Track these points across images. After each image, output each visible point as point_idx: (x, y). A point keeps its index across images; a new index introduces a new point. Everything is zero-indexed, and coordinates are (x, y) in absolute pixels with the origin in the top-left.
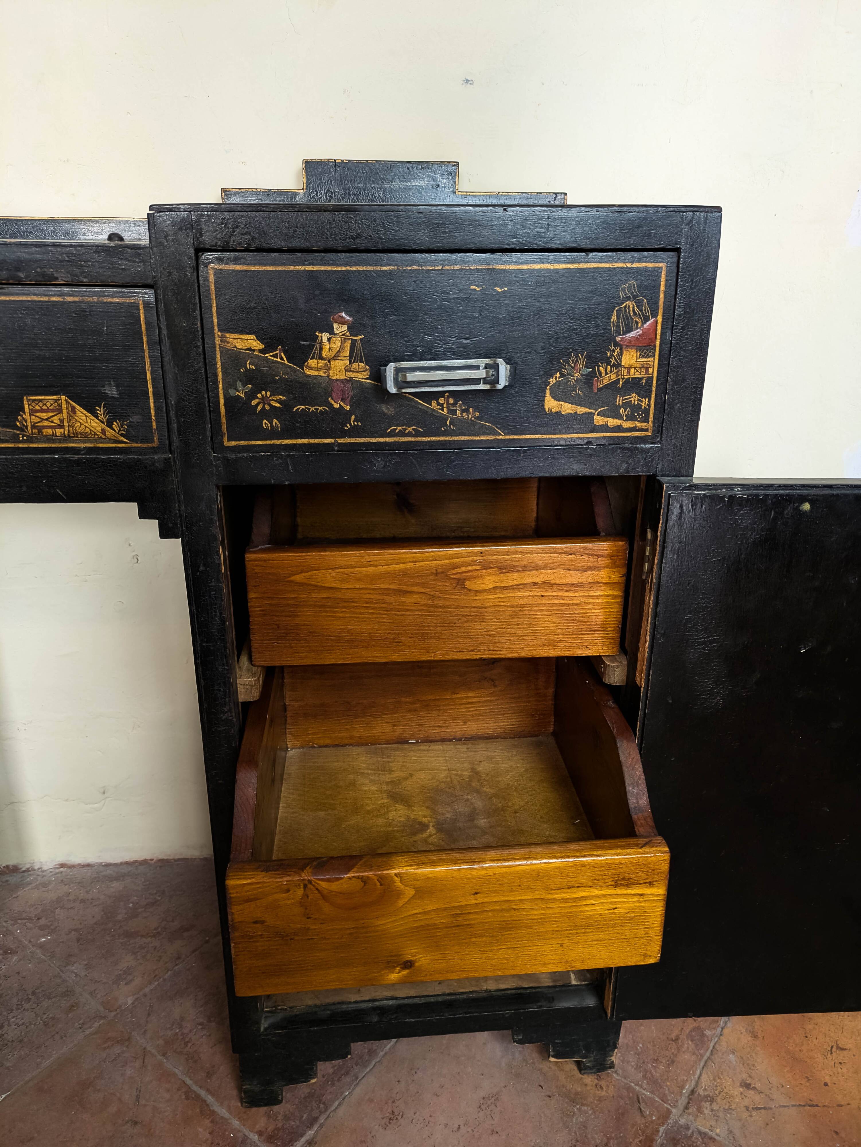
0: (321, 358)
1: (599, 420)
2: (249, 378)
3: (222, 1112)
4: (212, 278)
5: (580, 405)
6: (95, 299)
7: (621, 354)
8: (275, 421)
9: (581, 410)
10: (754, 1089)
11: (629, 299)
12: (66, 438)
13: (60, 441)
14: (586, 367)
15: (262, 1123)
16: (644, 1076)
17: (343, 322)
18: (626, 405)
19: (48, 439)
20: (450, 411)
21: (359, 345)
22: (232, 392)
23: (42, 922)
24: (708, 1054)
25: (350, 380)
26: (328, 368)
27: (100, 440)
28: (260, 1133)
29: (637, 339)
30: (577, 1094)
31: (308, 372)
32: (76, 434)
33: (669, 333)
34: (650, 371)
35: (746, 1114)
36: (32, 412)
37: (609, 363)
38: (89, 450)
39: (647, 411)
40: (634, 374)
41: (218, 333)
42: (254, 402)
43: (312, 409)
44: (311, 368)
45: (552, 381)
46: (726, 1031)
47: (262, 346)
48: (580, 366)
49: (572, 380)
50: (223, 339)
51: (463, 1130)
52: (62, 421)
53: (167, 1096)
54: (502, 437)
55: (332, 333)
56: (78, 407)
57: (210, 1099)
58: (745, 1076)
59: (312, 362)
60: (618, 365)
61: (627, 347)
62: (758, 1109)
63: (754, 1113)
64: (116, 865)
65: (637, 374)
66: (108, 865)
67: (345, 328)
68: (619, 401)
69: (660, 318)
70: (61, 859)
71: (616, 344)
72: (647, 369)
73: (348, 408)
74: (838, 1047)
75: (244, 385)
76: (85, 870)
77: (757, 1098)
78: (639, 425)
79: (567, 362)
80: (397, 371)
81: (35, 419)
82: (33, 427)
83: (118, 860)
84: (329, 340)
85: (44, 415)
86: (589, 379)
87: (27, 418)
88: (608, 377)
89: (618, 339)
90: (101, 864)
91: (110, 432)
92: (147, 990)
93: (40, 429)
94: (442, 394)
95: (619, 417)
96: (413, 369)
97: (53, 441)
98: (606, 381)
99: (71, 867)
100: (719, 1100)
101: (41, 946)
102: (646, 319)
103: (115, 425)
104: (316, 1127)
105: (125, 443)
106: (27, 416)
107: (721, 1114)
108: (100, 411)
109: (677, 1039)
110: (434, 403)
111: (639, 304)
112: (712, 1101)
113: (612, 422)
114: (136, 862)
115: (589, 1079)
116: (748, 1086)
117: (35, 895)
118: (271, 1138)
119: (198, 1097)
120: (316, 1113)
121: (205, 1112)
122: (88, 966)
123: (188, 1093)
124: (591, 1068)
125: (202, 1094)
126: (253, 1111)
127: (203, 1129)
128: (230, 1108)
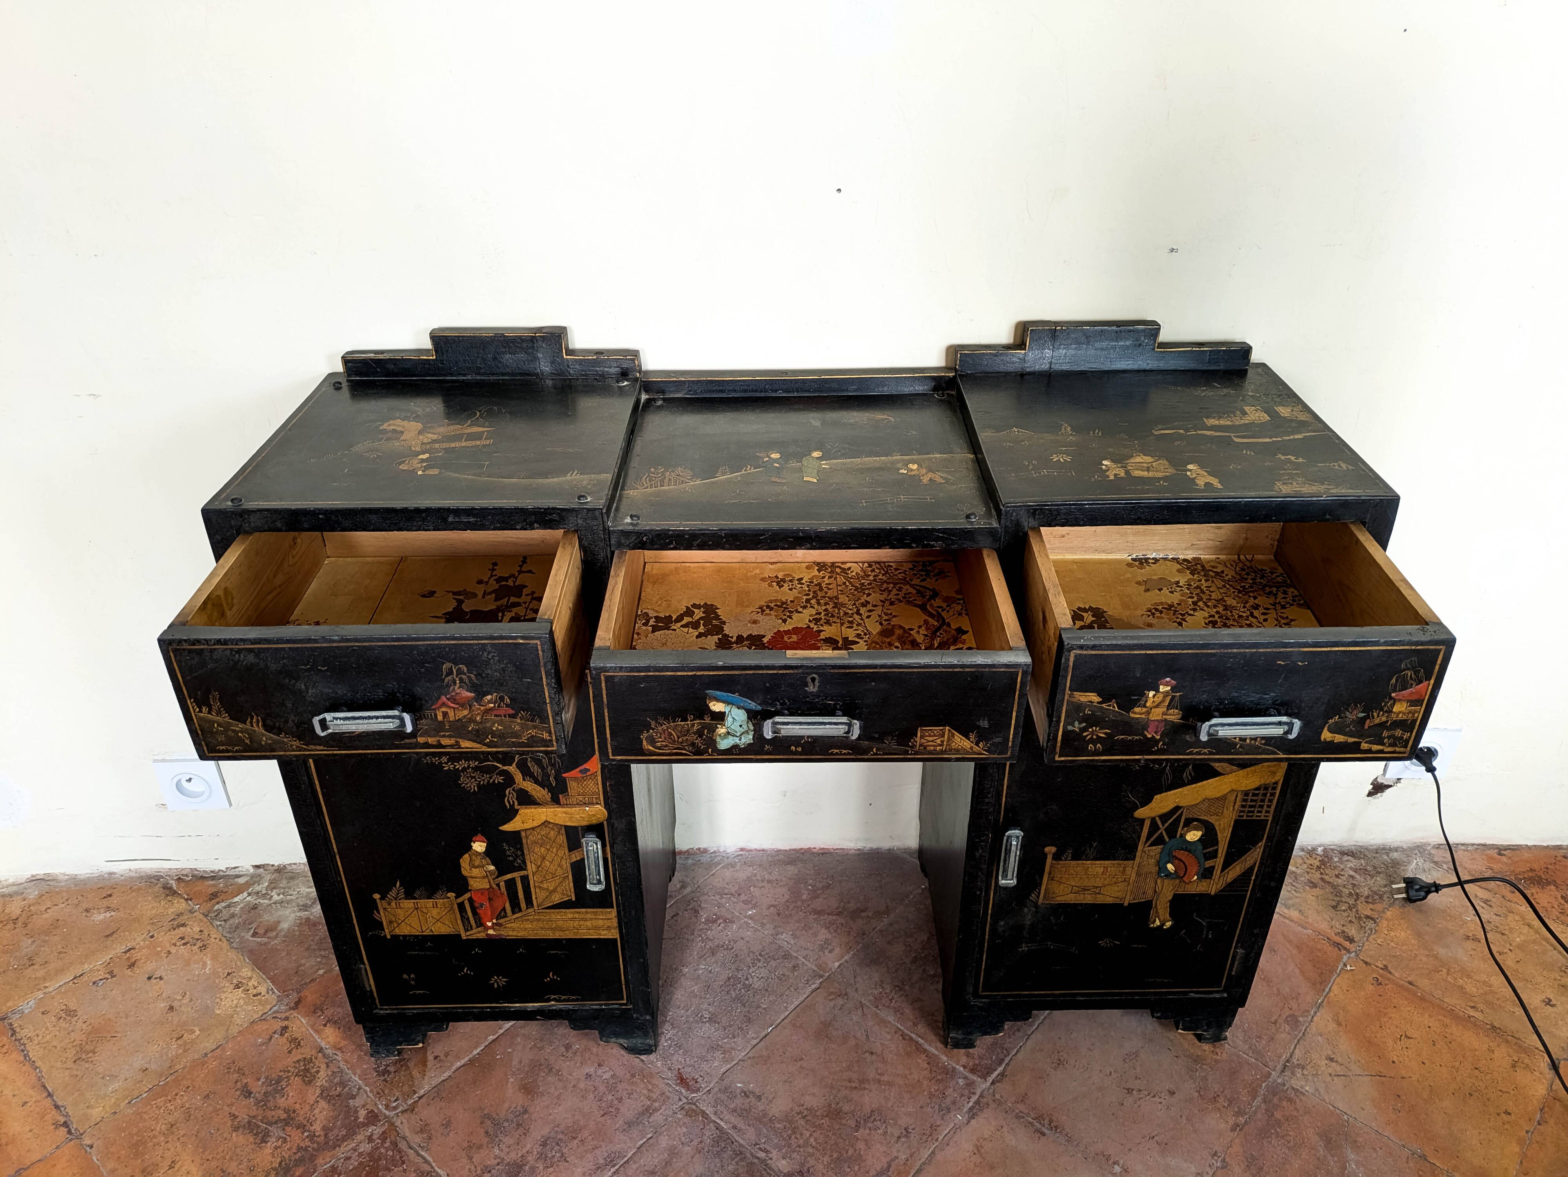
0: (1144, 708)
1: (1365, 746)
2: (1085, 719)
3: (932, 1050)
7: (1394, 704)
8: (1098, 745)
9: (1352, 740)
10: (1337, 1061)
11: (1408, 670)
13: (938, 754)
14: (1363, 712)
16: (1250, 1048)
17: (1168, 686)
18: (1390, 736)
19: (930, 753)
21: (1177, 699)
22: (1069, 728)
24: (1300, 1035)
25: (1164, 721)
26: (1148, 713)
27: (968, 753)
29: (1410, 695)
30: (1196, 1057)
31: (1132, 715)
32: (951, 750)
34: (1416, 715)
35: (1329, 1079)
36: (923, 734)
37: (1382, 710)
39: (1406, 740)
40: (1401, 716)
41: (1068, 692)
42: (1085, 734)
43: (1130, 738)
44: (1135, 713)
45: (1331, 721)
46: (1316, 1017)
47: (1101, 700)
48: (1357, 712)
49: (1348, 721)
50: (1071, 696)
52: (942, 742)
53: (889, 1036)
55: (1158, 691)
56: (956, 734)
57: (920, 1041)
58: (1329, 1052)
59: (1136, 710)
60: (1390, 711)
61: (1401, 701)
62: (1339, 1075)
63: (1335, 1078)
65: (1404, 717)
67: (1169, 688)
68: (1385, 734)
69: (1432, 683)
70: (742, 845)
71: (1391, 698)
72: (1414, 714)
73: (1158, 737)
75: (1080, 724)
77: (1338, 1068)
78: (1398, 749)
79: (1347, 709)
81: (923, 741)
82: (920, 745)
84: (1154, 696)
85: (931, 739)
86: (1362, 721)
88: (1379, 719)
89: (1394, 695)
91: (976, 748)
93: (925, 748)
95: (1382, 744)
97: (933, 754)
98: (1377, 721)
100: (1308, 1067)
102: (1421, 683)
103: (981, 745)
105: (985, 754)
106: (917, 740)
107: (1310, 1078)
108: (972, 736)
109: (1275, 1022)
111: (1416, 672)
112: (1303, 1068)
113: (1376, 747)
115: (1206, 1047)
116: (1332, 1060)
117: (728, 873)
118: (973, 1071)
119: (911, 1038)
120: (1001, 1056)
121: (919, 1049)
122: (794, 936)
123: (903, 1035)
124: (1208, 1039)
125: (914, 1036)
126: (955, 1050)
127: (922, 1061)
128: (937, 1049)
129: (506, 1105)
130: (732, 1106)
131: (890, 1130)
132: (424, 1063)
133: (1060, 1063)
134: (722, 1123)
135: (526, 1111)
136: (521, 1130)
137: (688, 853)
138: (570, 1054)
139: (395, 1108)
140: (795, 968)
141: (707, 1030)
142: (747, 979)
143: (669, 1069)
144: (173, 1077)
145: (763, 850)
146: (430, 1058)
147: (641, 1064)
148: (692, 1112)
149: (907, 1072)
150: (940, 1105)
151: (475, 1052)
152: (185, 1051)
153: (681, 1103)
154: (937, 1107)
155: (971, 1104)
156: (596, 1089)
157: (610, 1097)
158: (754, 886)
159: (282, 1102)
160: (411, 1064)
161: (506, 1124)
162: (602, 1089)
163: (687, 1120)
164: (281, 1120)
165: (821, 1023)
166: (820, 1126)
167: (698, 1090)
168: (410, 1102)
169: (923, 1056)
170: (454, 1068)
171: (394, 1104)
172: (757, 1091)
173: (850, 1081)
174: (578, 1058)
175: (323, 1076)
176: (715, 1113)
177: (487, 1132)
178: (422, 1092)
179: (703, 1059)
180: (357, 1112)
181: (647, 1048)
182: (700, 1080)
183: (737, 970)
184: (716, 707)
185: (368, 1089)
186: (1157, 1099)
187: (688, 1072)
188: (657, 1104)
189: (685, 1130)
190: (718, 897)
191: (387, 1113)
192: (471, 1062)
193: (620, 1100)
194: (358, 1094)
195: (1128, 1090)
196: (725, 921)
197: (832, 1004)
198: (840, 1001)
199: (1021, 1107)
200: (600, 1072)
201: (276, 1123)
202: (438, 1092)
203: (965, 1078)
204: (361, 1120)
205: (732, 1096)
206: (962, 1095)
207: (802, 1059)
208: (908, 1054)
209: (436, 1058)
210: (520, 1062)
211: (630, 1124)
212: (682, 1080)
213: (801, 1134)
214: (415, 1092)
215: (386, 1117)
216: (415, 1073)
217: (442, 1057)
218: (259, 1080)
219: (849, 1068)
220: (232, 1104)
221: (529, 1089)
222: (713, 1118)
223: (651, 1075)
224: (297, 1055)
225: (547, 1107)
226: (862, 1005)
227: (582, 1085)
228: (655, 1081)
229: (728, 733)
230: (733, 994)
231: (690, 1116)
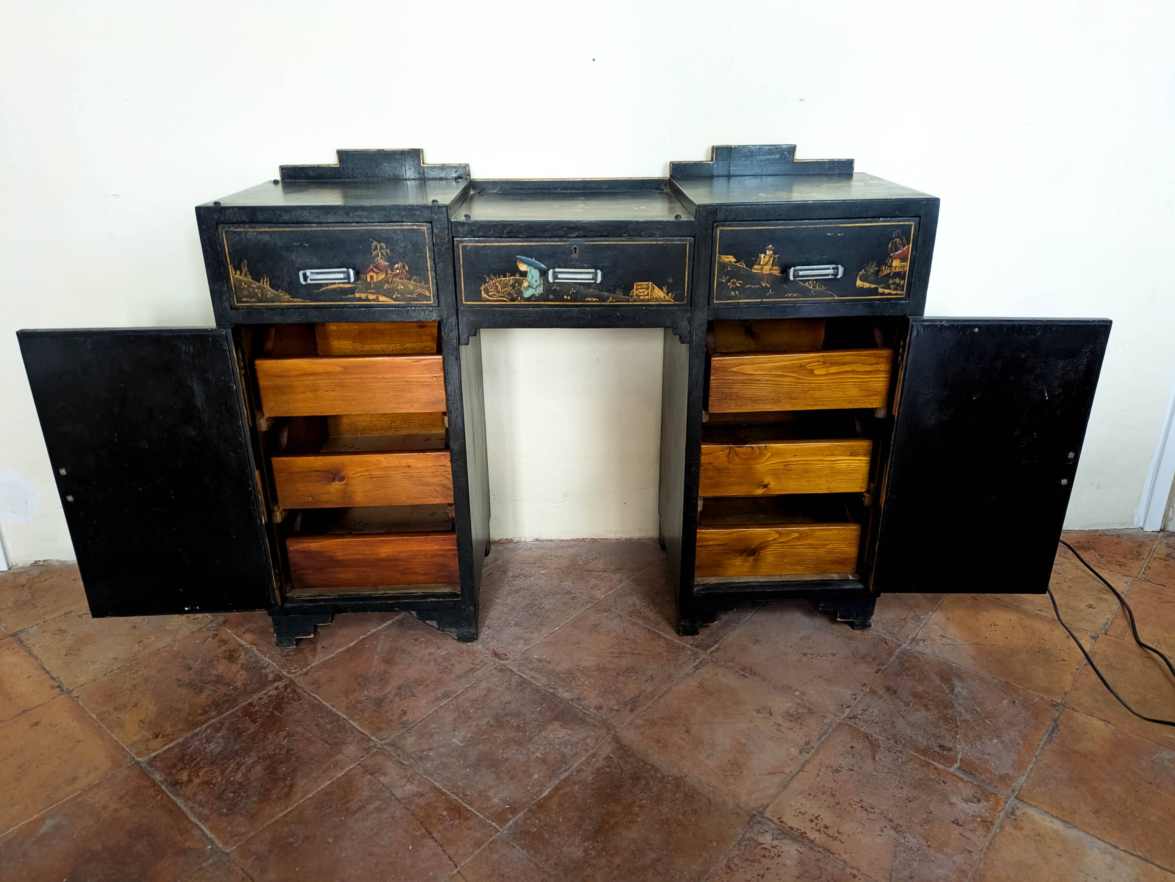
0: (760, 264)
1: (881, 290)
2: (728, 274)
3: (669, 637)
4: (718, 233)
5: (872, 284)
6: (670, 243)
7: (892, 261)
8: (737, 292)
9: (873, 286)
10: (947, 638)
11: (897, 237)
12: (648, 300)
14: (877, 267)
15: (691, 641)
16: (888, 632)
17: (770, 250)
18: (893, 284)
19: (642, 301)
20: (813, 287)
21: (776, 259)
22: (720, 280)
23: (538, 564)
24: (922, 625)
25: (771, 274)
26: (762, 269)
27: (663, 301)
28: (691, 645)
29: (900, 254)
30: (851, 637)
31: (754, 271)
32: (653, 299)
33: (914, 252)
34: (905, 268)
35: (942, 646)
36: (637, 289)
37: (886, 265)
38: (657, 305)
39: (903, 286)
40: (898, 270)
41: (717, 255)
42: (729, 284)
43: (753, 286)
44: (754, 269)
45: (860, 273)
46: (932, 617)
47: (735, 260)
48: (873, 267)
49: (870, 273)
50: (720, 258)
51: (794, 647)
52: (648, 293)
53: (639, 631)
54: (836, 298)
55: (765, 254)
56: (656, 287)
57: (661, 633)
58: (942, 633)
59: (756, 267)
60: (891, 266)
61: (896, 258)
62: (948, 645)
63: (946, 646)
64: (567, 541)
65: (899, 270)
66: (562, 541)
67: (771, 252)
68: (891, 282)
69: (911, 246)
70: (537, 536)
71: (891, 257)
73: (769, 286)
74: (994, 625)
75: (726, 277)
76: (549, 543)
77: (948, 641)
78: (899, 292)
79: (868, 265)
80: (795, 271)
81: (637, 292)
82: (636, 295)
83: (568, 539)
84: (764, 257)
85: (641, 291)
86: (877, 272)
87: (635, 292)
88: (886, 271)
89: (891, 255)
90: (558, 540)
91: (667, 297)
92: (610, 593)
93: (639, 297)
94: (811, 280)
95: (890, 289)
96: (802, 270)
97: (644, 302)
98: (885, 273)
99: (542, 541)
100: (928, 641)
101: (543, 574)
102: (904, 246)
103: (670, 295)
104: (718, 644)
105: (672, 302)
106: (634, 291)
107: (929, 646)
108: (664, 289)
109: (905, 619)
110: (807, 283)
111: (902, 240)
112: (924, 641)
113: (887, 291)
114: (578, 539)
115: (858, 632)
116: (944, 637)
117: (527, 553)
118: (697, 646)
119: (655, 632)
120: (717, 639)
121: (660, 637)
122: (573, 583)
123: (649, 630)
124: (859, 626)
125: (656, 631)
126: (685, 637)
127: (662, 643)
128: (672, 636)
129: (373, 669)
130: (531, 667)
131: (640, 677)
132: (315, 650)
133: (757, 641)
134: (524, 676)
135: (387, 672)
136: (383, 682)
137: (499, 542)
138: (417, 643)
139: (294, 673)
140: (573, 598)
141: (513, 630)
142: (541, 604)
143: (487, 649)
144: (135, 661)
145: (551, 540)
146: (319, 647)
147: (467, 647)
148: (503, 670)
149: (652, 648)
150: (675, 665)
151: (351, 644)
152: (144, 648)
153: (495, 666)
154: (673, 665)
155: (696, 664)
156: (435, 660)
157: (446, 664)
158: (545, 559)
159: (214, 672)
160: (306, 651)
161: (372, 679)
162: (440, 660)
163: (500, 674)
164: (213, 681)
165: (592, 625)
166: (591, 676)
167: (507, 659)
168: (305, 670)
169: (663, 640)
170: (336, 653)
171: (294, 671)
172: (548, 659)
173: (612, 653)
174: (424, 646)
175: (243, 658)
176: (519, 670)
177: (359, 684)
178: (313, 665)
179: (510, 644)
180: (267, 675)
181: (471, 635)
182: (508, 654)
183: (534, 600)
184: (523, 267)
185: (275, 664)
186: (824, 658)
187: (500, 651)
188: (478, 667)
189: (498, 679)
190: (520, 565)
191: (288, 675)
192: (348, 650)
193: (453, 665)
194: (268, 667)
195: (804, 654)
196: (525, 576)
197: (600, 615)
198: (606, 614)
199: (731, 664)
200: (439, 651)
201: (209, 682)
202: (324, 665)
203: (692, 650)
204: (270, 679)
205: (531, 662)
206: (690, 659)
207: (579, 643)
208: (652, 639)
209: (323, 647)
210: (383, 648)
211: (460, 677)
212: (495, 654)
213: (579, 680)
214: (308, 665)
215: (287, 677)
216: (309, 655)
217: (327, 646)
218: (197, 661)
219: (611, 647)
220: (178, 674)
221: (388, 661)
222: (518, 673)
223: (475, 652)
224: (224, 648)
225: (402, 670)
226: (620, 616)
227: (426, 658)
228: (477, 655)
229: (529, 286)
230: (531, 612)
231: (502, 672)
